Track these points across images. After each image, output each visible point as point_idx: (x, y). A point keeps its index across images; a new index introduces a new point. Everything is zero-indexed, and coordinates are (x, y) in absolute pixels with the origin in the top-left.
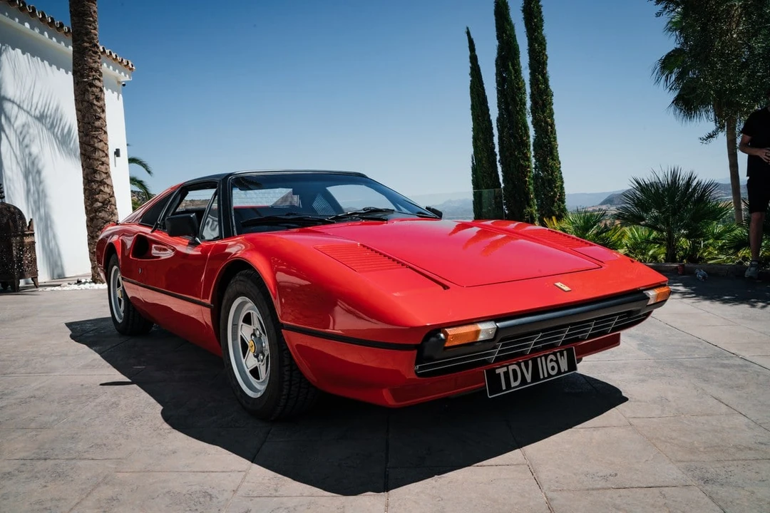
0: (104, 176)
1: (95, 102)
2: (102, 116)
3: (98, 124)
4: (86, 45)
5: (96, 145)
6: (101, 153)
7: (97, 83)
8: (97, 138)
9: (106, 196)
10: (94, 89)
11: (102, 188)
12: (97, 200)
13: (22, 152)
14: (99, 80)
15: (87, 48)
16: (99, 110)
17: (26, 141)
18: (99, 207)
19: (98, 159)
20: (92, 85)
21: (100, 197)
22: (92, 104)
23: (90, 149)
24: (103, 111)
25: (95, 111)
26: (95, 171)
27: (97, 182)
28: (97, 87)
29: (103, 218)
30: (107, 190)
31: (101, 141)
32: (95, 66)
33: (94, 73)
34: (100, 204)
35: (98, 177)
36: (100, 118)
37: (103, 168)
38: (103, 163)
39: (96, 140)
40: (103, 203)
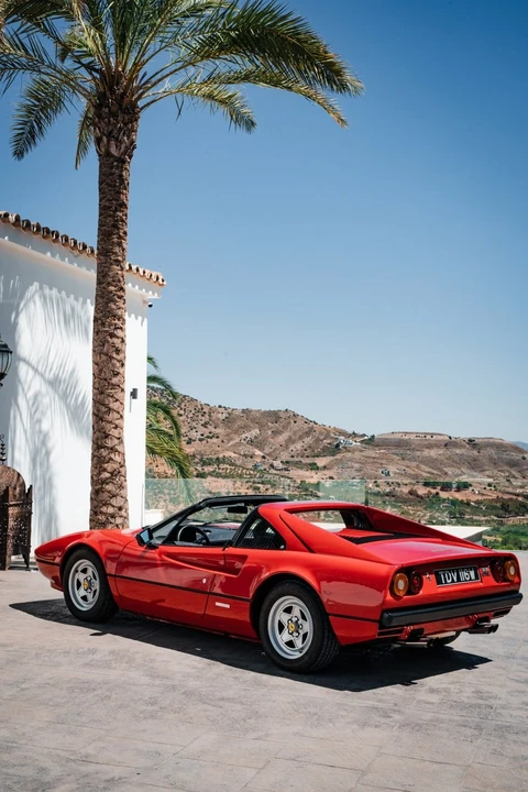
0: (116, 441)
1: (114, 355)
2: (121, 370)
3: (115, 380)
4: (112, 288)
5: (111, 405)
6: (115, 415)
7: (119, 333)
8: (112, 396)
9: (116, 466)
10: (115, 340)
11: (112, 456)
12: (105, 470)
13: (33, 427)
14: (121, 328)
15: (111, 292)
16: (118, 364)
17: (38, 415)
18: (107, 479)
19: (111, 422)
20: (112, 335)
21: (109, 466)
22: (111, 358)
23: (104, 409)
24: (123, 365)
25: (114, 365)
26: (107, 436)
27: (108, 448)
28: (118, 337)
29: (109, 492)
30: (117, 458)
31: (117, 400)
32: (119, 312)
33: (117, 321)
34: (108, 475)
35: (109, 443)
36: (118, 374)
37: (116, 432)
38: (116, 427)
39: (111, 399)
40: (112, 473)
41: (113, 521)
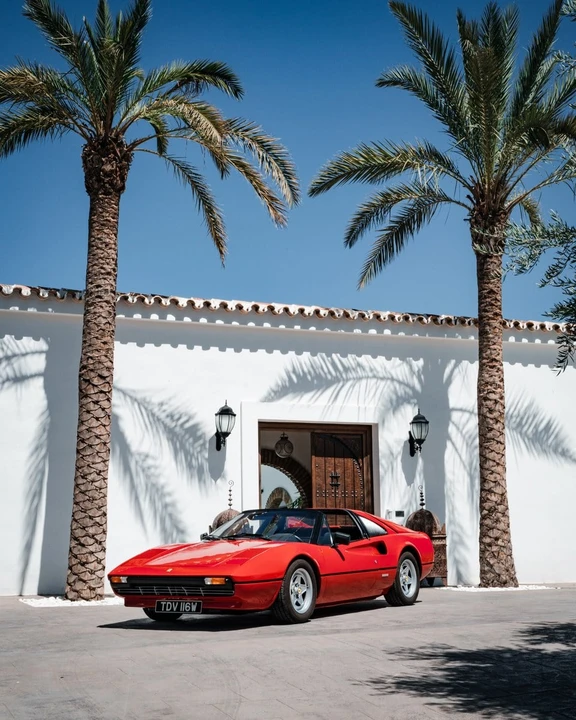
0: (492, 484)
1: (488, 415)
2: (495, 427)
3: (490, 435)
4: (485, 361)
5: (488, 456)
6: (491, 463)
7: (492, 396)
8: (488, 449)
9: (491, 504)
10: (488, 402)
11: (489, 497)
12: (485, 508)
14: (493, 392)
15: (484, 365)
16: (491, 422)
18: (486, 515)
19: (487, 469)
20: (487, 398)
21: (487, 505)
22: (486, 417)
24: (498, 422)
25: (488, 423)
26: (487, 481)
27: (487, 490)
28: (491, 400)
29: (487, 526)
30: (493, 498)
31: (492, 452)
32: (491, 380)
33: (489, 387)
34: (486, 512)
35: (487, 487)
36: (492, 429)
37: (492, 477)
38: (492, 473)
39: (487, 451)
40: (489, 511)
41: (489, 549)
